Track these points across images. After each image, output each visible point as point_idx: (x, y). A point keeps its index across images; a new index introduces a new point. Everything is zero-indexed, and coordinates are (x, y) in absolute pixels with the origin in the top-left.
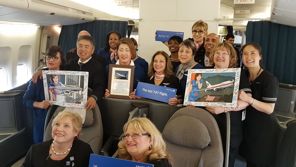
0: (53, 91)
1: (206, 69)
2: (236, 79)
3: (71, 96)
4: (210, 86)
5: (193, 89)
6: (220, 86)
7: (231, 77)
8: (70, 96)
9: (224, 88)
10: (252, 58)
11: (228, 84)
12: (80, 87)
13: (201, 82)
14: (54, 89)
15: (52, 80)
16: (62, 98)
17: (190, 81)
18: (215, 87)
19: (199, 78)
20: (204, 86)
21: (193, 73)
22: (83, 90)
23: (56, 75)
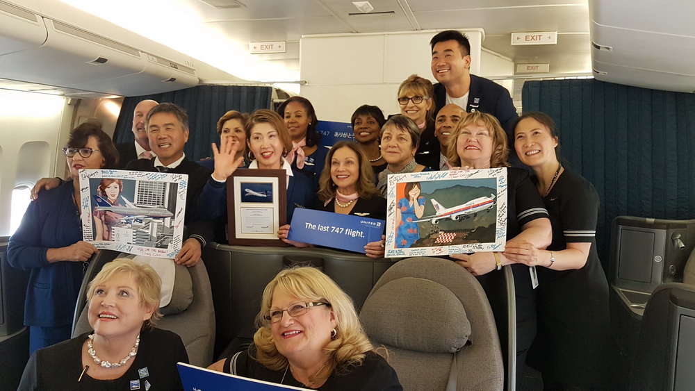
0: (103, 218)
1: (430, 172)
2: (498, 192)
3: (146, 231)
4: (442, 211)
5: (403, 219)
6: (464, 209)
7: (487, 189)
8: (144, 230)
9: (475, 214)
10: (536, 143)
11: (482, 204)
12: (168, 209)
13: (421, 203)
14: (107, 213)
15: (103, 192)
16: (126, 235)
17: (395, 202)
18: (455, 212)
19: (414, 193)
20: (430, 211)
21: (400, 181)
22: (173, 218)
23: (112, 180)
